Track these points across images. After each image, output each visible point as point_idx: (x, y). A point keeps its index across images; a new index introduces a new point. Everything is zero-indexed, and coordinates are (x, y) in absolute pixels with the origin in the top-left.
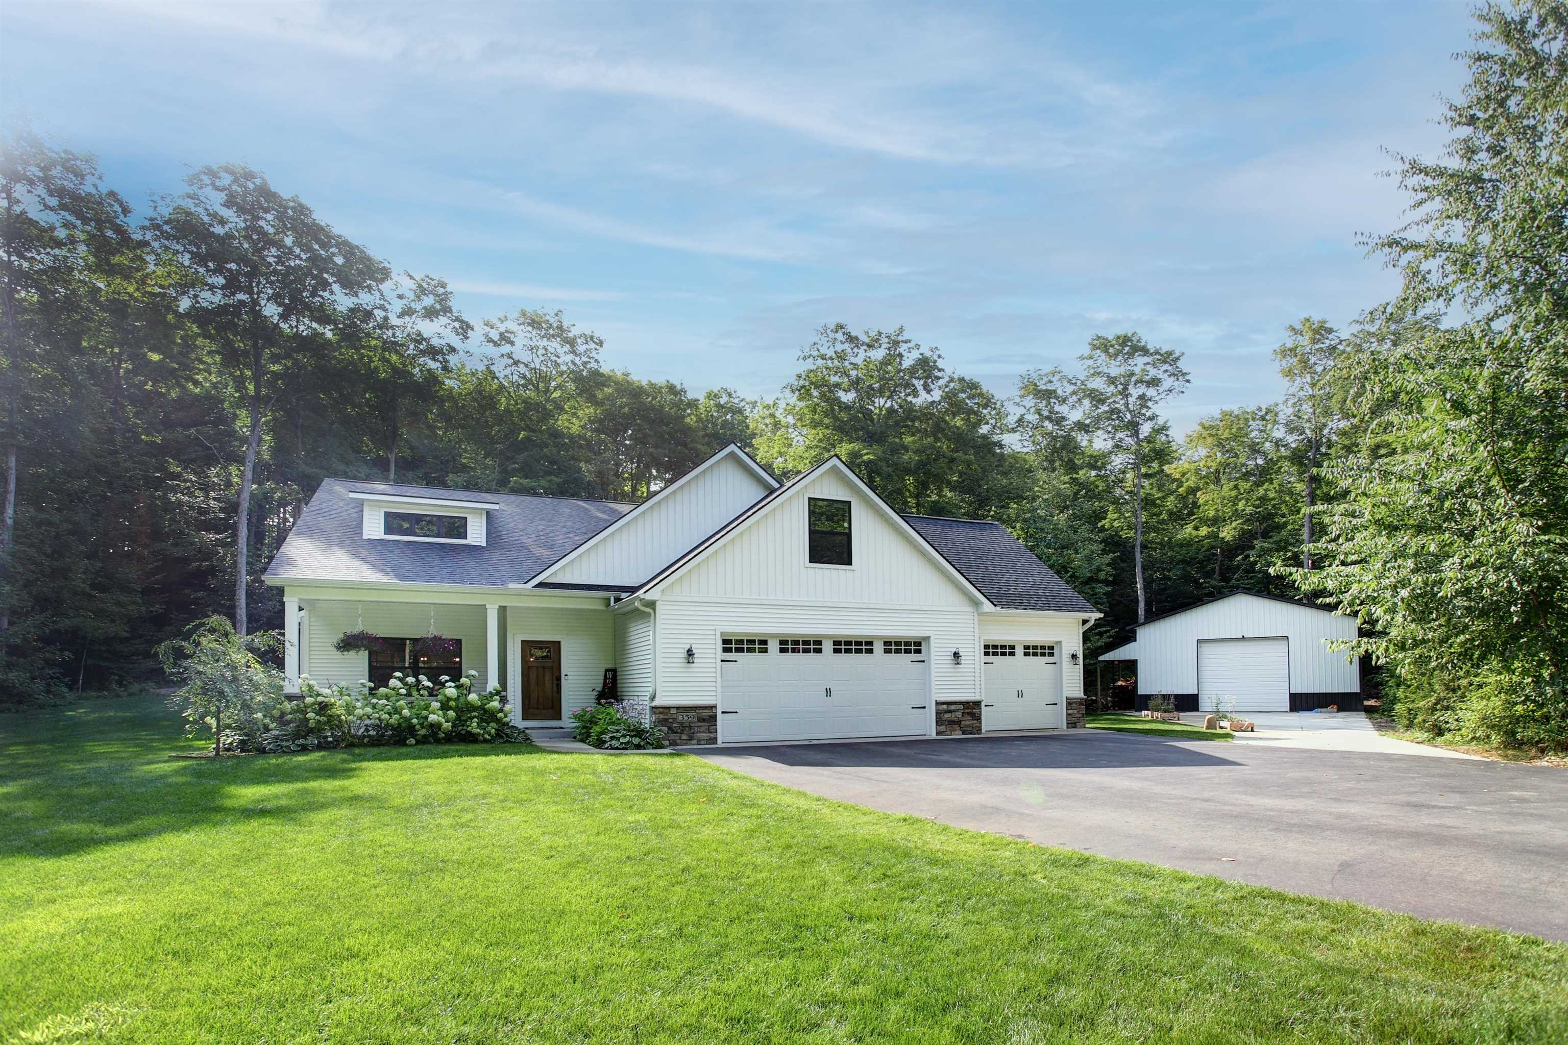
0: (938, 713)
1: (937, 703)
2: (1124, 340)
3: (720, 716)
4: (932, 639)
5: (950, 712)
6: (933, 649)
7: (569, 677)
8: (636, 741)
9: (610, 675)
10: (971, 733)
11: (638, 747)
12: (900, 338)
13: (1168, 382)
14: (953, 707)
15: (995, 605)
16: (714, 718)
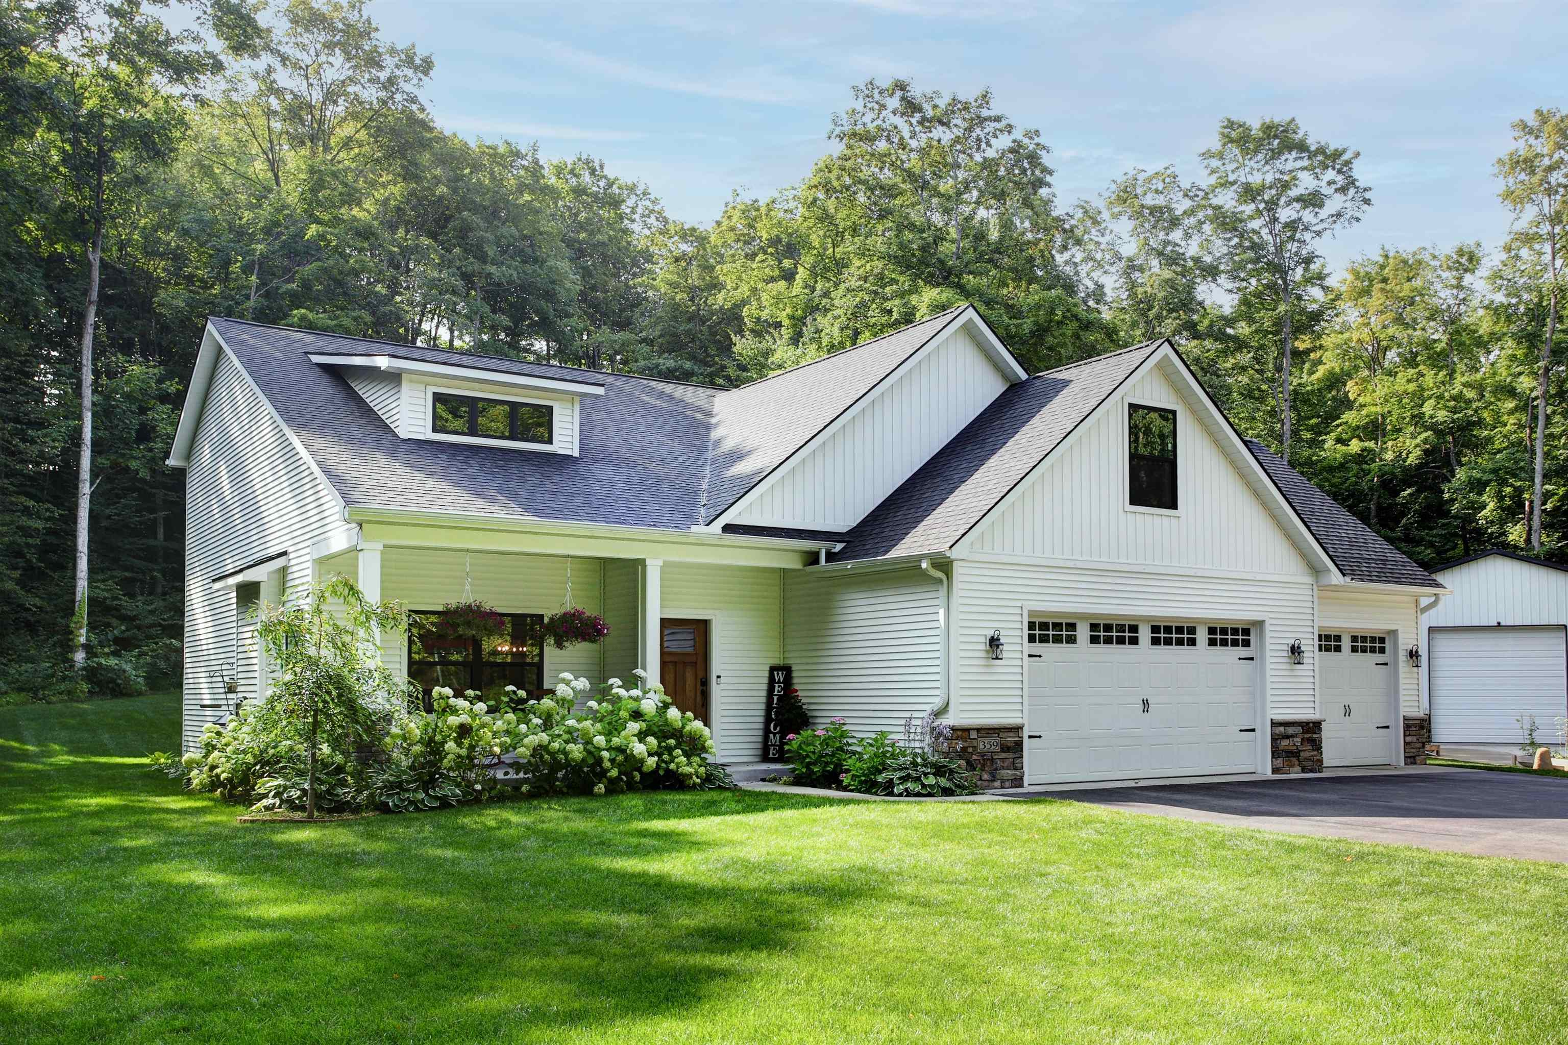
0: (1275, 739)
1: (1274, 724)
2: (1269, 130)
3: (1026, 742)
4: (1268, 627)
5: (1288, 737)
6: (1268, 641)
7: (722, 680)
8: (944, 782)
9: (779, 676)
10: (1312, 771)
11: (947, 792)
12: (985, 113)
13: (1336, 202)
14: (1291, 730)
15: (1344, 575)
16: (1019, 745)
